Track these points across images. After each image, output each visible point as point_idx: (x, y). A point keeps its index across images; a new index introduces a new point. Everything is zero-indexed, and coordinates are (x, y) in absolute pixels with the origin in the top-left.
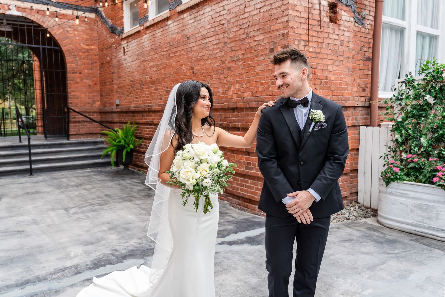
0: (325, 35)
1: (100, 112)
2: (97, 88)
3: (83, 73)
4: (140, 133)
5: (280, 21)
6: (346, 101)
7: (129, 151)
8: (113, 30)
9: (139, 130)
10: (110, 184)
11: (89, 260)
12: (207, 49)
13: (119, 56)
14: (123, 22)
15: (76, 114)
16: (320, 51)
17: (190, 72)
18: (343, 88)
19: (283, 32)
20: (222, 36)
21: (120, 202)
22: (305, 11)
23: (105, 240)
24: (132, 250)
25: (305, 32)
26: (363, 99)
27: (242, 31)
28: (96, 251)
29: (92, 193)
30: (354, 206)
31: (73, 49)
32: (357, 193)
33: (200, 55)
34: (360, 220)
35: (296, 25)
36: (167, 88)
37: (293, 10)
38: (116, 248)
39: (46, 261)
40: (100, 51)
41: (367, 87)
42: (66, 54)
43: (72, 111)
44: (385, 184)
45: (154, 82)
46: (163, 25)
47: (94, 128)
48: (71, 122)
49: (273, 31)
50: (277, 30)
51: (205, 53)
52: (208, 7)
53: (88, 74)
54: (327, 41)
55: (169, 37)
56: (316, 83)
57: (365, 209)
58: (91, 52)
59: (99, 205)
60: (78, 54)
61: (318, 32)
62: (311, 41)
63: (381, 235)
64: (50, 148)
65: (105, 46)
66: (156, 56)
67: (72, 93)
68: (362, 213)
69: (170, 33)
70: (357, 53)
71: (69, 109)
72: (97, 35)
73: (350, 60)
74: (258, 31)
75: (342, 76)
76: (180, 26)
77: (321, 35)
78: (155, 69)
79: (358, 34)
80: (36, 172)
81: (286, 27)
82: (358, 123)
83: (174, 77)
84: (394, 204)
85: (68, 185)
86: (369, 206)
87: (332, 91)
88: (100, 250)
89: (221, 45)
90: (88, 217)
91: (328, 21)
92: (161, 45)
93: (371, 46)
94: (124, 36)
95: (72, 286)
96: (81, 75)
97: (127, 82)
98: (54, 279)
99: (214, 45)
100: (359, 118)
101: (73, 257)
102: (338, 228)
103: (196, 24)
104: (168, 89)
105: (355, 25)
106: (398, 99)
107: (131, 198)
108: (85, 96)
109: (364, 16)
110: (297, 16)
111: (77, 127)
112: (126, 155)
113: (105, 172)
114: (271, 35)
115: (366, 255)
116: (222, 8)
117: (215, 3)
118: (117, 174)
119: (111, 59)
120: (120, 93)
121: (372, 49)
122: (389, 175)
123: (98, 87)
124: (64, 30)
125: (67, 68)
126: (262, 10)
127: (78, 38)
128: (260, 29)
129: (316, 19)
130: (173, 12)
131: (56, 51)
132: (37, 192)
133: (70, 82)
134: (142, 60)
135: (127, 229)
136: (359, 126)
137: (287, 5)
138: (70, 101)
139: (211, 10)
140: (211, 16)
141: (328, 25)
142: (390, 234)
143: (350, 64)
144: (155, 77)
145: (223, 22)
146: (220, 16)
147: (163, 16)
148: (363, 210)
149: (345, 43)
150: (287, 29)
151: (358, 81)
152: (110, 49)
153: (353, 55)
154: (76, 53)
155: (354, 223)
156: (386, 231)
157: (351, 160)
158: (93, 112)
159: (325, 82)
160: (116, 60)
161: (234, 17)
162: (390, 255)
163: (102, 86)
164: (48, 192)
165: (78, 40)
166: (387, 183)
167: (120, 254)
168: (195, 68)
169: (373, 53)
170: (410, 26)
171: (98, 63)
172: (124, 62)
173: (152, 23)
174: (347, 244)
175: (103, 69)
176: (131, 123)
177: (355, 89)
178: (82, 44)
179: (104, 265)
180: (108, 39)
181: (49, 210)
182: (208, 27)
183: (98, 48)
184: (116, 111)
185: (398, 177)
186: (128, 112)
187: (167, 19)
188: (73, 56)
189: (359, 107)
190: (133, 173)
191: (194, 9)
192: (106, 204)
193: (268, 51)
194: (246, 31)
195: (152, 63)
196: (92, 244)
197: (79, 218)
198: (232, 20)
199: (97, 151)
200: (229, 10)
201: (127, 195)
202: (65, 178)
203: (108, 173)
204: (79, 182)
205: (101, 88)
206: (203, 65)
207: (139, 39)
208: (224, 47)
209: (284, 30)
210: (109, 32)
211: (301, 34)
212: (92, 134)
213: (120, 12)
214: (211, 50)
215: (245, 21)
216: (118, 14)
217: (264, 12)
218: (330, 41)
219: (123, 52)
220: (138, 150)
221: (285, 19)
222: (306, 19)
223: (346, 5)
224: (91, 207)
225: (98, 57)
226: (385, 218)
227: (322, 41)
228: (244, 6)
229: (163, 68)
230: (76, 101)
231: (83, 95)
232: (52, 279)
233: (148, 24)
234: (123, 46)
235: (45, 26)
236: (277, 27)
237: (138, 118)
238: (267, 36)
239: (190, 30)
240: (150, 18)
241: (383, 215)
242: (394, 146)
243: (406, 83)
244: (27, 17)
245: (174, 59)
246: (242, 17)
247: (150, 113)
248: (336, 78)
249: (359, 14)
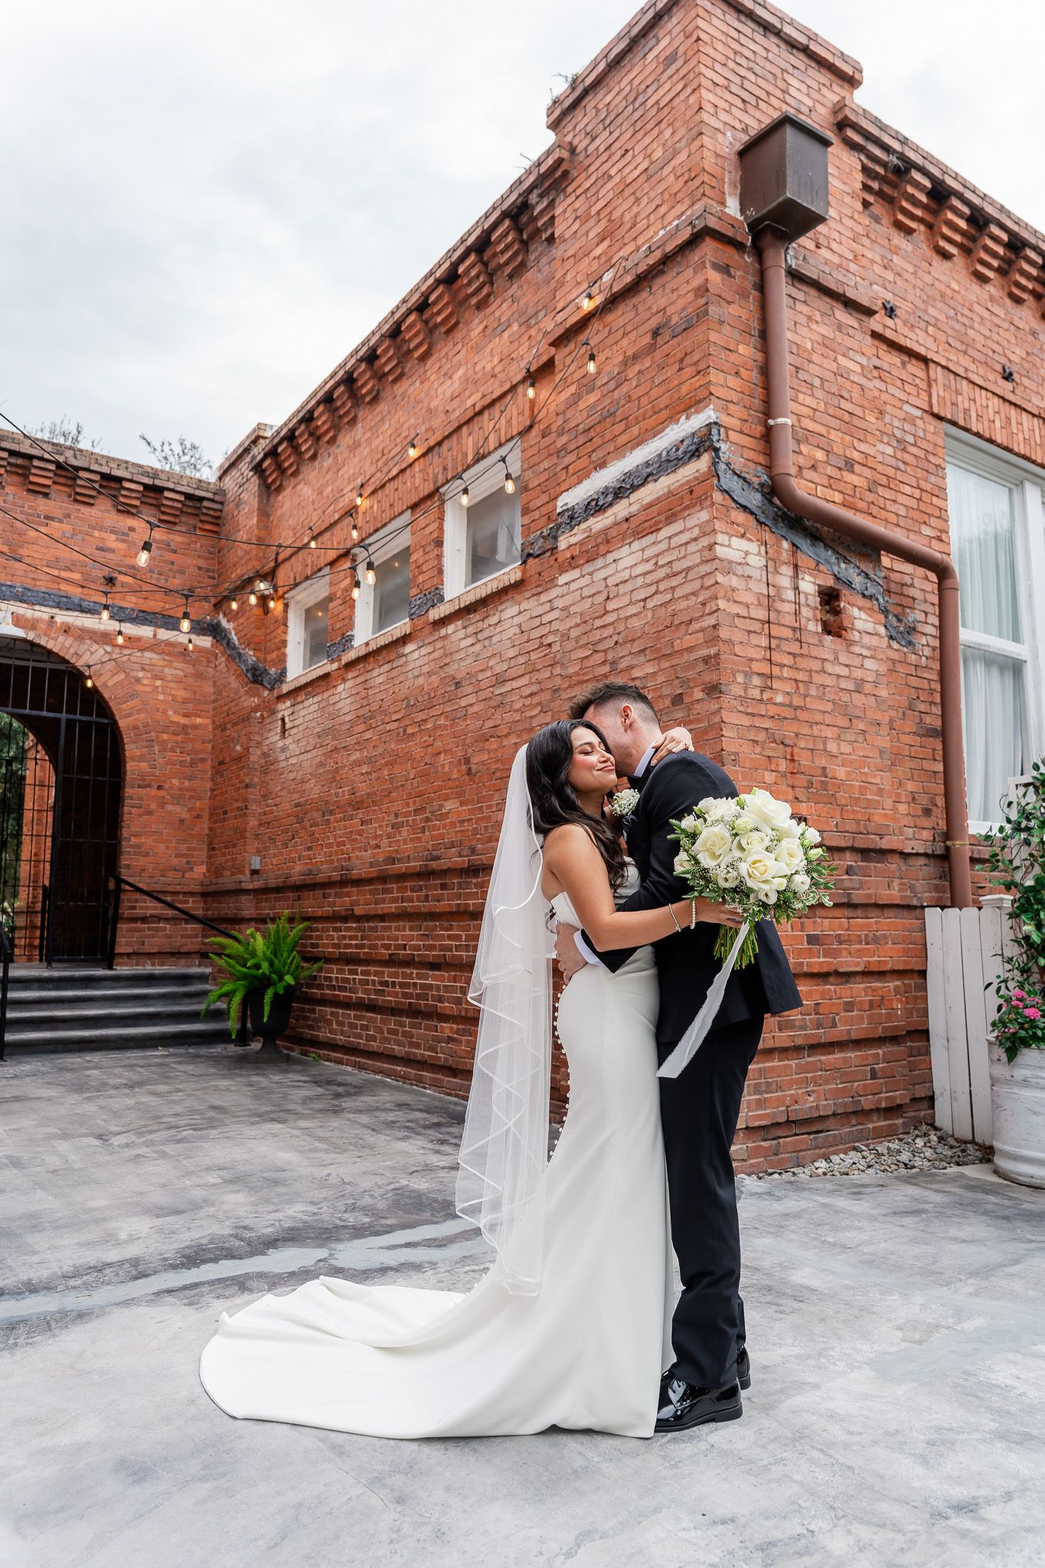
0: (815, 665)
1: (204, 895)
2: (201, 829)
3: (166, 786)
4: (313, 946)
5: (696, 626)
6: (881, 836)
7: (281, 992)
8: (256, 676)
9: (311, 937)
10: (223, 1083)
11: (170, 1249)
12: (508, 708)
13: (268, 742)
14: (285, 655)
15: (138, 896)
16: (802, 704)
17: (459, 771)
18: (868, 800)
19: (705, 652)
20: (548, 675)
21: (252, 1124)
22: (760, 604)
23: (213, 1205)
24: (292, 1229)
25: (759, 654)
26: (926, 835)
27: (599, 658)
28: (189, 1229)
29: (174, 1102)
30: (926, 1135)
31: (146, 725)
32: (931, 1099)
33: (490, 724)
34: (945, 1168)
35: (738, 636)
36: (396, 816)
37: (728, 600)
38: (246, 1223)
39: (49, 1249)
40: (218, 732)
41: (936, 805)
42: (128, 737)
43: (128, 888)
44: (1004, 1057)
45: (362, 802)
46: (393, 656)
47: (182, 937)
48: (123, 918)
49: (680, 652)
50: (690, 649)
51: (502, 719)
52: (511, 606)
53: (180, 789)
54: (819, 679)
55: (407, 684)
56: (797, 783)
57: (956, 1144)
58: (192, 733)
59: (194, 1130)
60: (157, 737)
61: (794, 655)
62: (779, 678)
63: (1007, 1203)
64: (58, 989)
65: (233, 717)
66: (368, 735)
67: (133, 839)
68: (950, 1153)
69: (410, 675)
70: (900, 714)
71: (120, 881)
72: (211, 690)
73: (885, 730)
74: (642, 655)
75: (866, 770)
76: (436, 655)
77: (803, 663)
78: (365, 769)
79: (899, 667)
80: (13, 1054)
81: (714, 640)
82: (919, 899)
83: (416, 785)
84: (1035, 1113)
85: (104, 1084)
86: (971, 1138)
87: (842, 807)
88: (201, 1226)
89: (544, 697)
90: (164, 1155)
91: (820, 629)
92: (385, 705)
93: (938, 700)
94: (285, 688)
95: (125, 1303)
96: (162, 793)
97: (287, 807)
98: (74, 1288)
99: (525, 697)
100: (920, 885)
101: (126, 1242)
102: (882, 1186)
103: (478, 647)
104: (399, 820)
105: (890, 646)
106: (1018, 828)
107: (282, 1114)
108: (167, 848)
109: (912, 625)
110: (738, 615)
111: (137, 934)
112: (273, 1004)
113: (209, 1057)
114: (675, 662)
115: (964, 1245)
116: (547, 607)
117: (528, 594)
118: (243, 1062)
119: (247, 749)
120: (265, 838)
121: (939, 707)
122: (1013, 1028)
123: (204, 827)
124: (127, 675)
125: (125, 773)
126: (650, 604)
127: (161, 697)
128: (646, 649)
129: (788, 624)
130: (420, 622)
131: (101, 729)
132: (17, 1099)
133: (129, 810)
134: (329, 748)
135: (276, 1183)
136: (923, 907)
137: (713, 588)
138: (124, 861)
139: (520, 613)
140: (520, 626)
141: (820, 641)
142: (1032, 1199)
143: (884, 742)
144: (363, 789)
145: (550, 639)
146: (541, 624)
147: (394, 632)
148: (952, 1147)
149: (868, 688)
150: (715, 645)
151: (910, 786)
152: (246, 724)
153: (891, 721)
154: (153, 734)
155: (926, 1175)
156: (1022, 1194)
157: (907, 1003)
158: (185, 893)
159: (822, 782)
160: (259, 753)
161: (577, 625)
162: (1033, 1245)
163: (215, 822)
164: (49, 1099)
165: (162, 701)
166: (1012, 1053)
167: (259, 1238)
168: (475, 760)
169: (944, 717)
170: (1036, 657)
171: (210, 762)
172: (282, 757)
173: (363, 652)
174: (908, 1221)
175: (222, 776)
176: (291, 920)
177: (903, 808)
178: (170, 713)
179: (215, 1260)
180: (242, 699)
181: (54, 1136)
182: (511, 653)
183: (214, 722)
184: (251, 887)
185: (1040, 1033)
186: (282, 888)
187: (404, 640)
188: (145, 743)
189: (917, 854)
190: (288, 1059)
191: (475, 611)
192: (213, 1127)
193: (668, 702)
194: (610, 656)
195: (358, 753)
196: (177, 1212)
197: (138, 1156)
198: (574, 633)
199: (187, 1000)
200: (564, 609)
201: (273, 1108)
202: (95, 1068)
203: (216, 1060)
204: (135, 1077)
205: (211, 829)
206: (496, 750)
207: (326, 695)
208: (553, 700)
209: (708, 647)
210: (246, 680)
211: (751, 660)
212: (176, 954)
213: (280, 631)
214: (517, 711)
215: (606, 633)
216: (275, 634)
217: (654, 609)
218: (829, 681)
219: (279, 730)
220: (306, 993)
221: (710, 621)
222: (763, 622)
223: (864, 596)
224: (173, 1132)
225: (210, 746)
226: (1016, 1158)
227: (806, 679)
228: (604, 596)
229: (386, 764)
230: (142, 862)
231: (162, 846)
232: (67, 1288)
233: (351, 655)
234: (280, 716)
235: (79, 663)
236: (689, 641)
237: (311, 904)
238: (665, 664)
239: (462, 664)
240: (358, 642)
241: (1007, 1148)
242: (1021, 954)
243: (1036, 789)
244: (37, 641)
245: (418, 739)
246: (598, 623)
247: (347, 887)
248: (847, 773)
249: (899, 620)
